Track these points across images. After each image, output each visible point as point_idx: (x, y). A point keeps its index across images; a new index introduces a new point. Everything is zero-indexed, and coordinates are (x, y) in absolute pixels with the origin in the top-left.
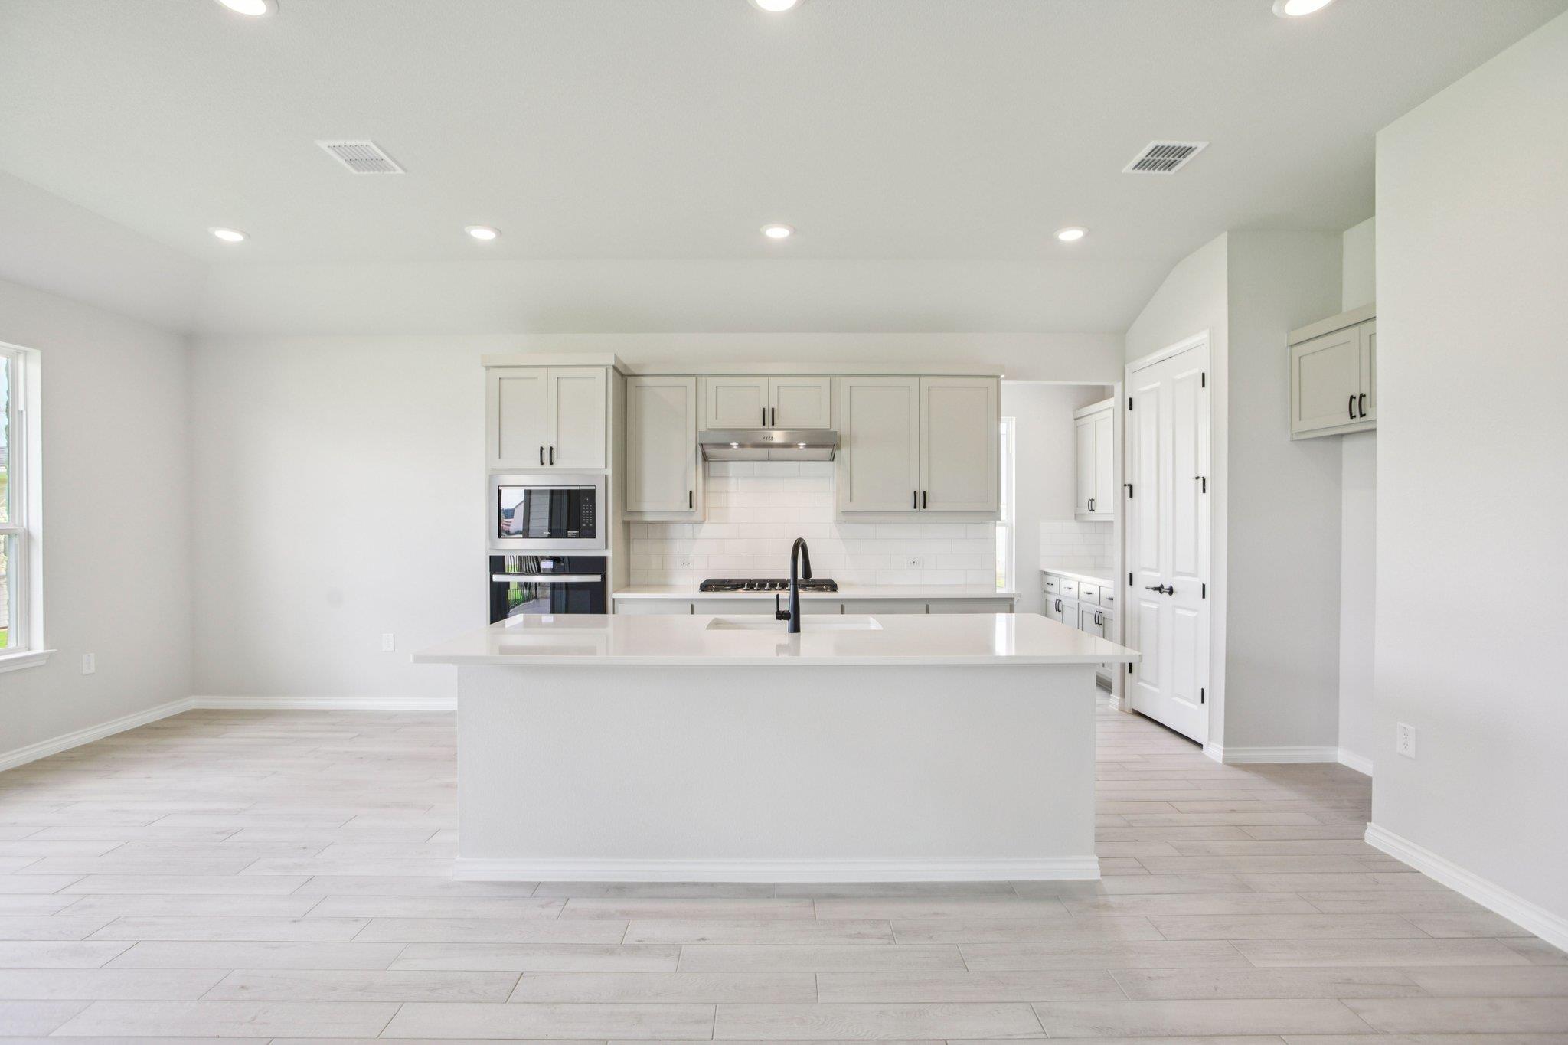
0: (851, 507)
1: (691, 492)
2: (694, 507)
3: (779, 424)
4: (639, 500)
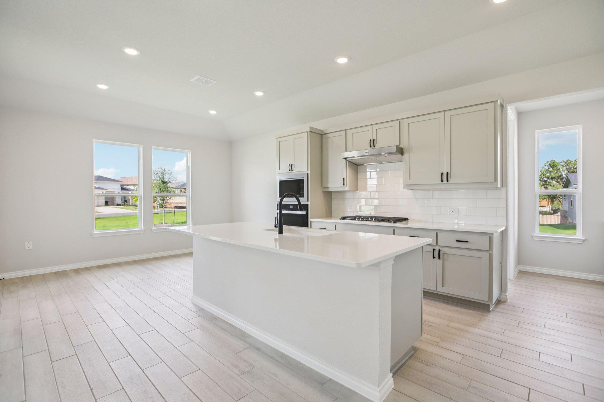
0: (410, 182)
1: (344, 179)
2: (345, 185)
3: (377, 146)
4: (327, 183)
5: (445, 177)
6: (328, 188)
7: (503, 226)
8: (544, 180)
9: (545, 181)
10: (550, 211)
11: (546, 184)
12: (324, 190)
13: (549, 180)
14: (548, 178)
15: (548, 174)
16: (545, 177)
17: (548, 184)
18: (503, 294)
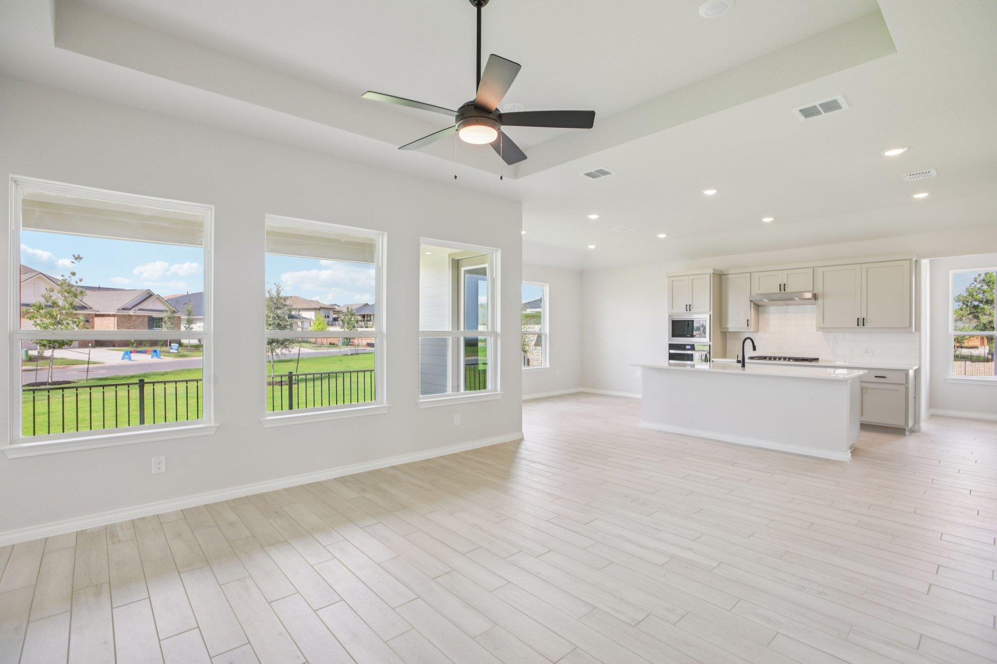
0: (823, 325)
1: (748, 320)
2: (749, 326)
3: (787, 290)
4: (727, 323)
5: (861, 322)
6: (727, 328)
7: (917, 365)
8: (972, 305)
9: (976, 307)
10: (986, 355)
11: (977, 312)
12: (722, 331)
13: (981, 305)
14: (981, 302)
15: (981, 296)
16: (975, 300)
17: (979, 311)
18: (917, 425)
